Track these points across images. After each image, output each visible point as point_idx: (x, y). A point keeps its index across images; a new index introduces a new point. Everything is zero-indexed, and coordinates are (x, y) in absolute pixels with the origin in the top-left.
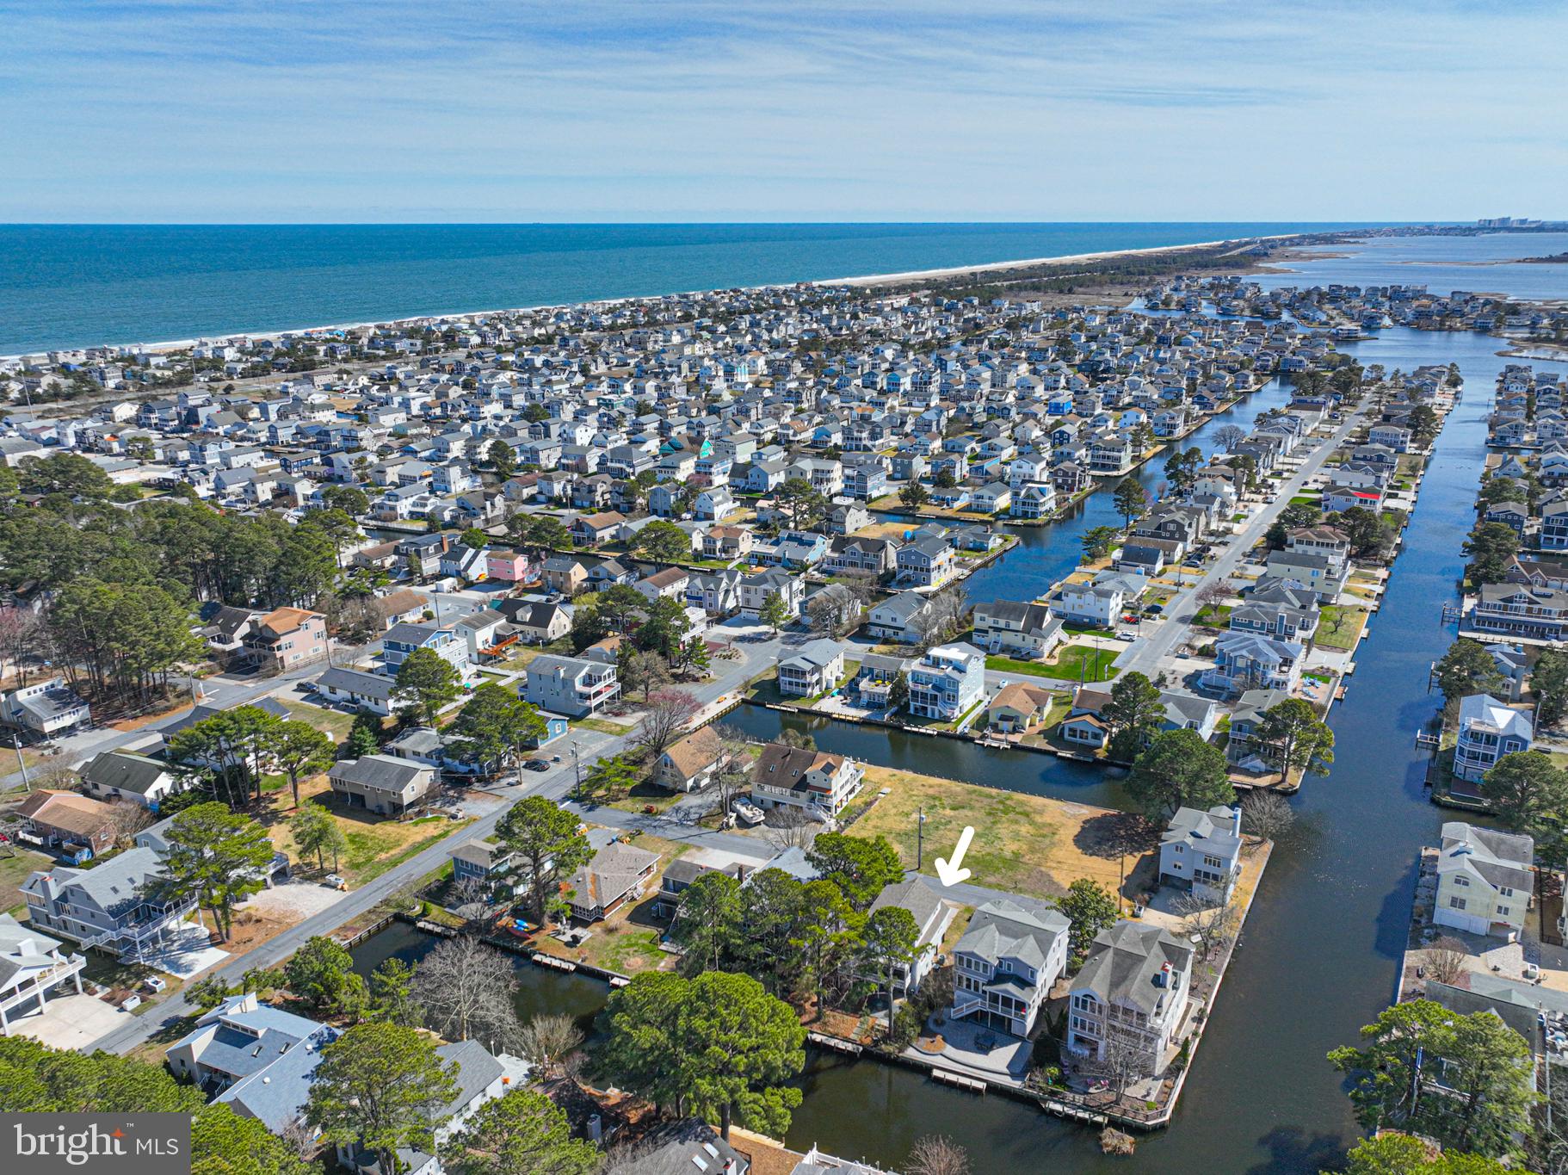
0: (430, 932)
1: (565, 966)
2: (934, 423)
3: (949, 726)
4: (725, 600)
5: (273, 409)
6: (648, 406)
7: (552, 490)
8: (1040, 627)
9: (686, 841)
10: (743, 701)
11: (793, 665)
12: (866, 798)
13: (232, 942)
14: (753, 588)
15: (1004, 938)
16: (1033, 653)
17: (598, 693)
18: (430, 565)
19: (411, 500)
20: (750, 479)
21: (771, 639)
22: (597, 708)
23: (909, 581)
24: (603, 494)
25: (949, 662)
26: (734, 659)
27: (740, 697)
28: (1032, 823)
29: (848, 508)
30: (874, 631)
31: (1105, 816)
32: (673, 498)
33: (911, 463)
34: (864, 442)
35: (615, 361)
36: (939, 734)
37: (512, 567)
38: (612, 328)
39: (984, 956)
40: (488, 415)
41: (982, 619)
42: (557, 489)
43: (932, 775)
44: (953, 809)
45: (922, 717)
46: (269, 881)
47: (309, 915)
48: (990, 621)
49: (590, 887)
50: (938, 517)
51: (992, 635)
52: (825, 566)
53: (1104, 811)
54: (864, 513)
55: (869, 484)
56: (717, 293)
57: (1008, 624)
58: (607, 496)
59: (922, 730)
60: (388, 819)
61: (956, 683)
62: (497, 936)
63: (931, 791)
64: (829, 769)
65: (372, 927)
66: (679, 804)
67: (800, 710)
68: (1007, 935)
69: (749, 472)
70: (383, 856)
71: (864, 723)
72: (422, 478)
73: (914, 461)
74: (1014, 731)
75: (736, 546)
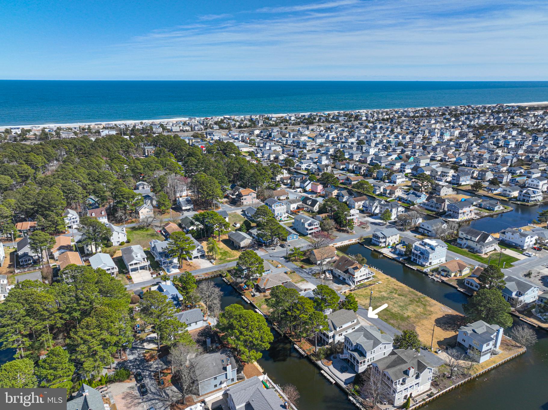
0: (224, 281)
1: (247, 301)
2: (510, 161)
3: (422, 268)
4: (375, 210)
5: (292, 134)
6: (402, 143)
7: (349, 167)
8: (484, 242)
9: (305, 278)
10: (358, 243)
11: (376, 234)
12: (371, 283)
13: (182, 269)
14: (383, 207)
15: (364, 338)
16: (478, 251)
17: (312, 229)
18: (297, 184)
19: (306, 165)
20: (418, 172)
21: (383, 225)
22: (310, 234)
23: (450, 216)
24: (363, 171)
25: (429, 245)
26: (365, 229)
27: (357, 241)
28: (425, 308)
29: (443, 186)
30: (421, 230)
31: (457, 315)
32: (384, 174)
33: (485, 174)
34: (474, 164)
35: (405, 128)
36: (417, 270)
37: (317, 188)
38: (413, 117)
39: (351, 340)
40: (350, 142)
41: (462, 234)
42: (351, 167)
43: (401, 282)
44: (399, 295)
45: (414, 263)
46: (199, 257)
47: (202, 268)
48: (465, 235)
49: (265, 282)
50: (484, 196)
51: (464, 241)
52: (421, 205)
53: (458, 314)
54: (451, 189)
55: (461, 179)
56: (461, 107)
57: (471, 238)
58: (365, 171)
59: (411, 267)
60: (236, 250)
61: (428, 253)
62: (238, 288)
63: (396, 287)
64: (356, 268)
65: (213, 275)
66: (312, 267)
67: (374, 250)
68: (365, 337)
69: (418, 169)
70: (229, 259)
71: (394, 259)
72: (315, 159)
73: (487, 173)
74: (446, 276)
75: (394, 193)
